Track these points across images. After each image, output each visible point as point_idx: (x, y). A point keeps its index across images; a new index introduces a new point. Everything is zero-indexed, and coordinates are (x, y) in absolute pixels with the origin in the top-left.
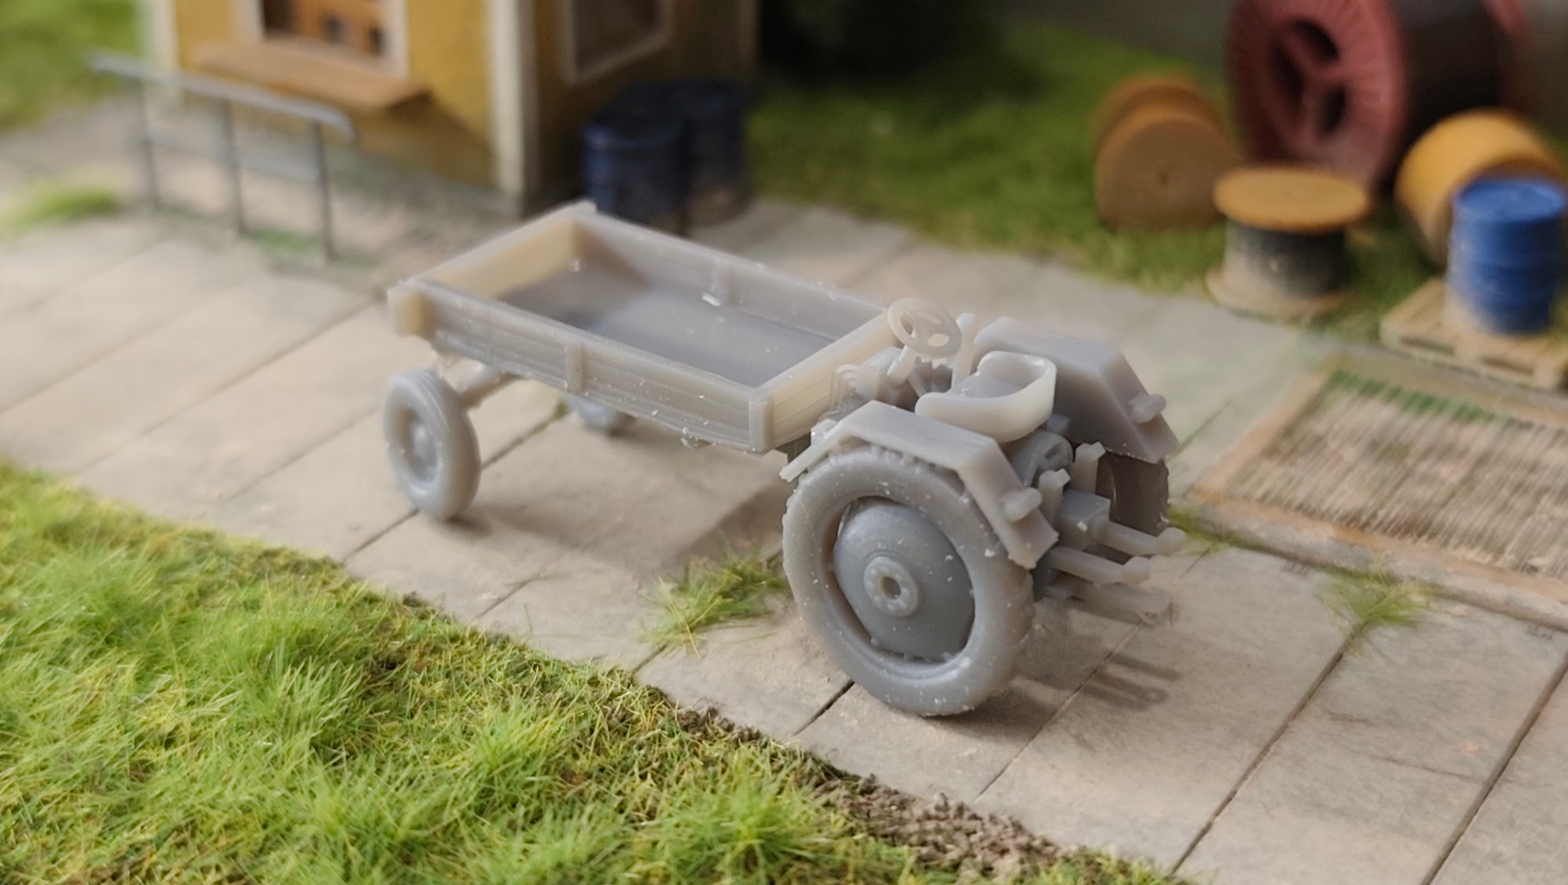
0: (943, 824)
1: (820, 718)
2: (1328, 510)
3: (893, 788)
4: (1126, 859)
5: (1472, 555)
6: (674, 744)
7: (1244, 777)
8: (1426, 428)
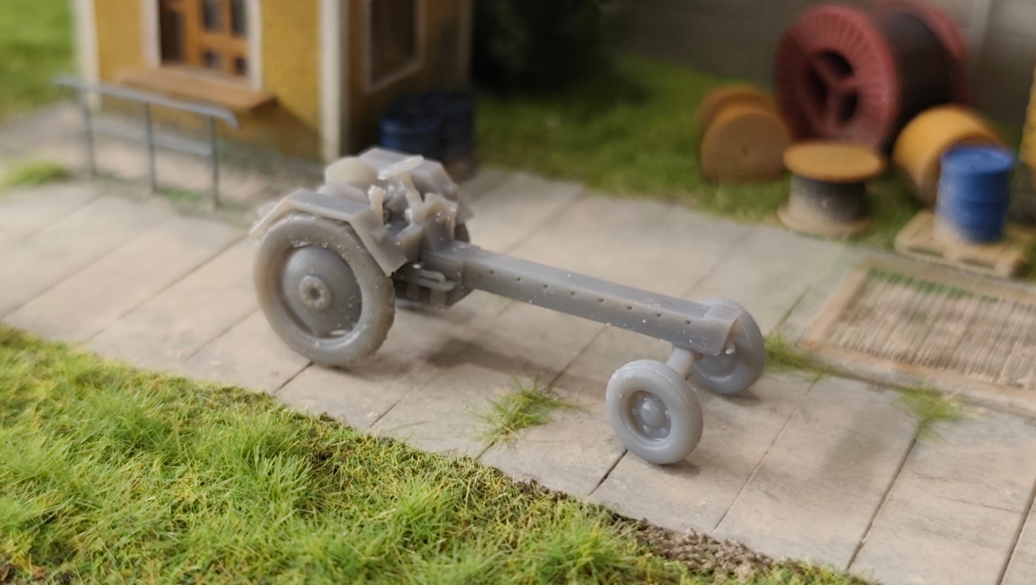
0: (696, 547)
1: (602, 485)
2: (887, 352)
3: (659, 526)
5: (981, 377)
6: (517, 502)
8: (934, 303)
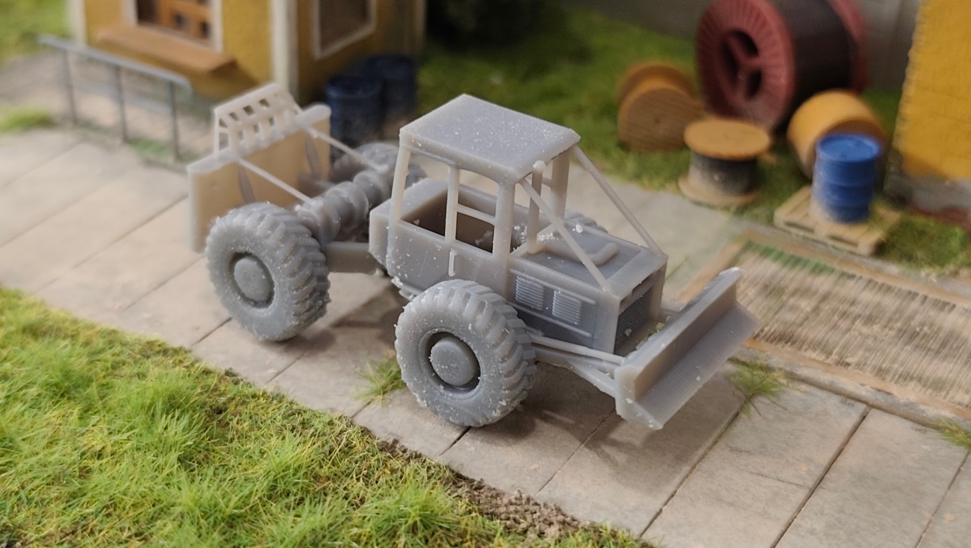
0: (519, 508)
1: (454, 445)
3: (493, 486)
4: (615, 529)
5: (814, 355)
6: (374, 461)
7: (681, 483)
